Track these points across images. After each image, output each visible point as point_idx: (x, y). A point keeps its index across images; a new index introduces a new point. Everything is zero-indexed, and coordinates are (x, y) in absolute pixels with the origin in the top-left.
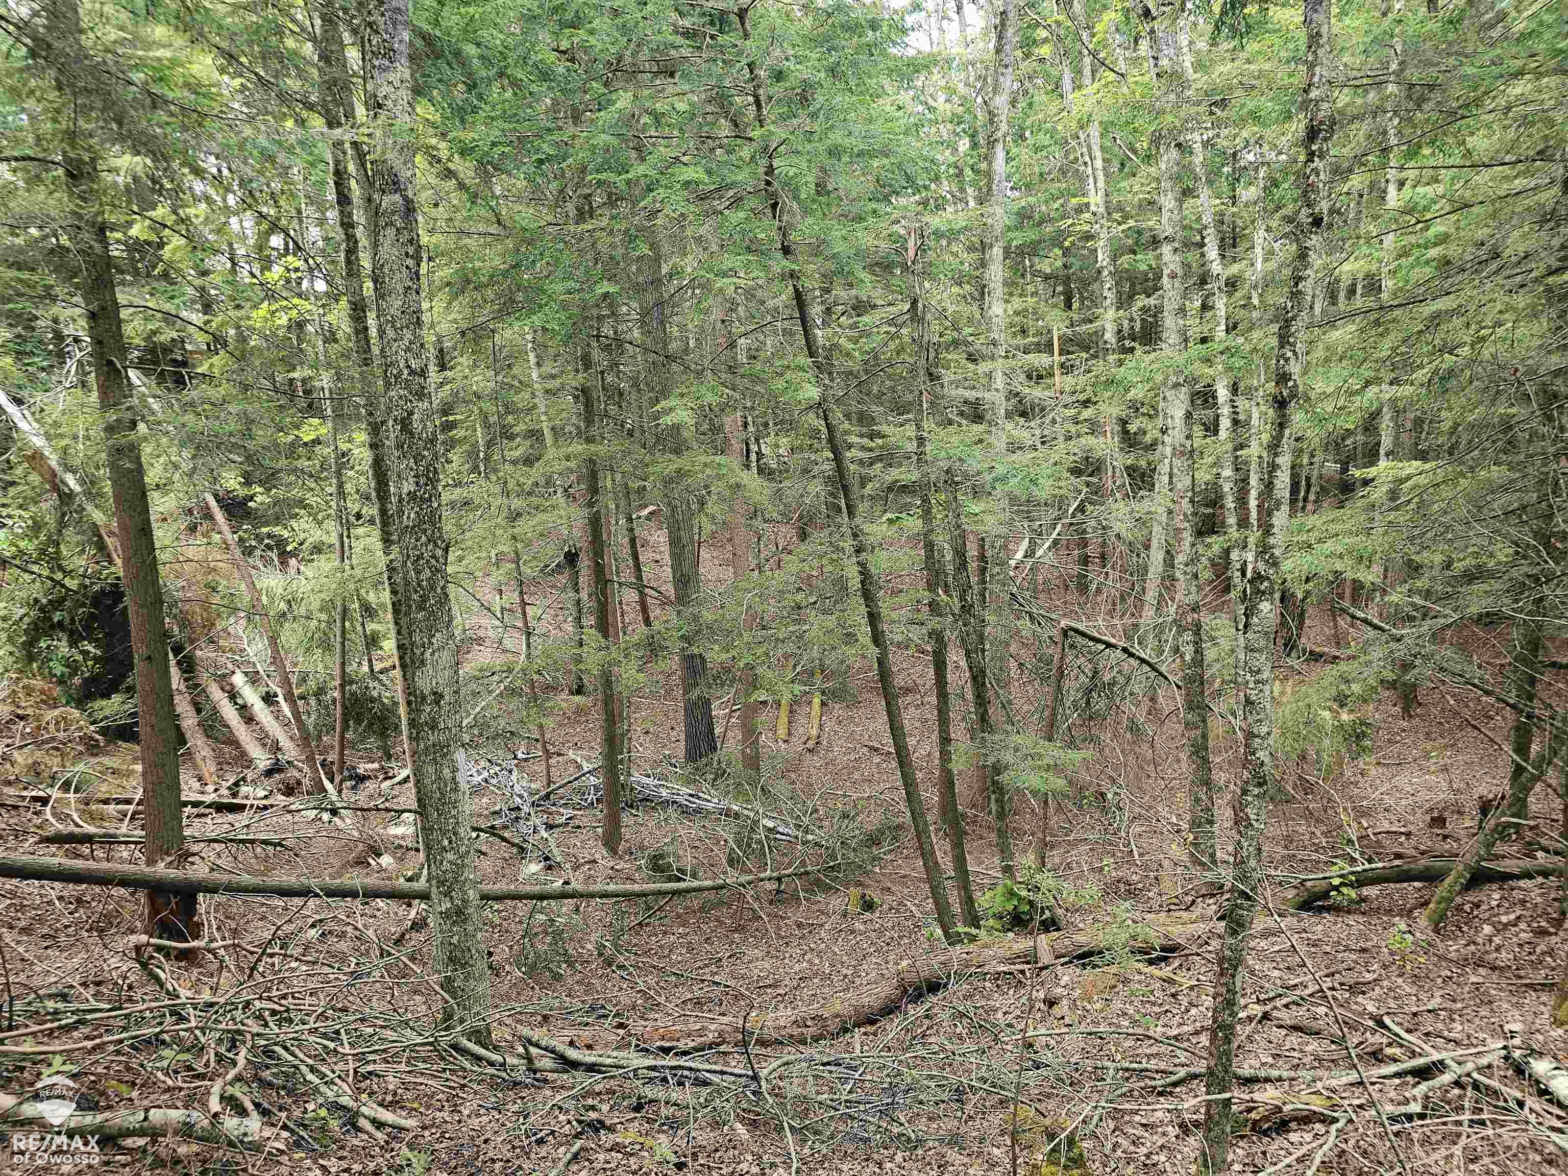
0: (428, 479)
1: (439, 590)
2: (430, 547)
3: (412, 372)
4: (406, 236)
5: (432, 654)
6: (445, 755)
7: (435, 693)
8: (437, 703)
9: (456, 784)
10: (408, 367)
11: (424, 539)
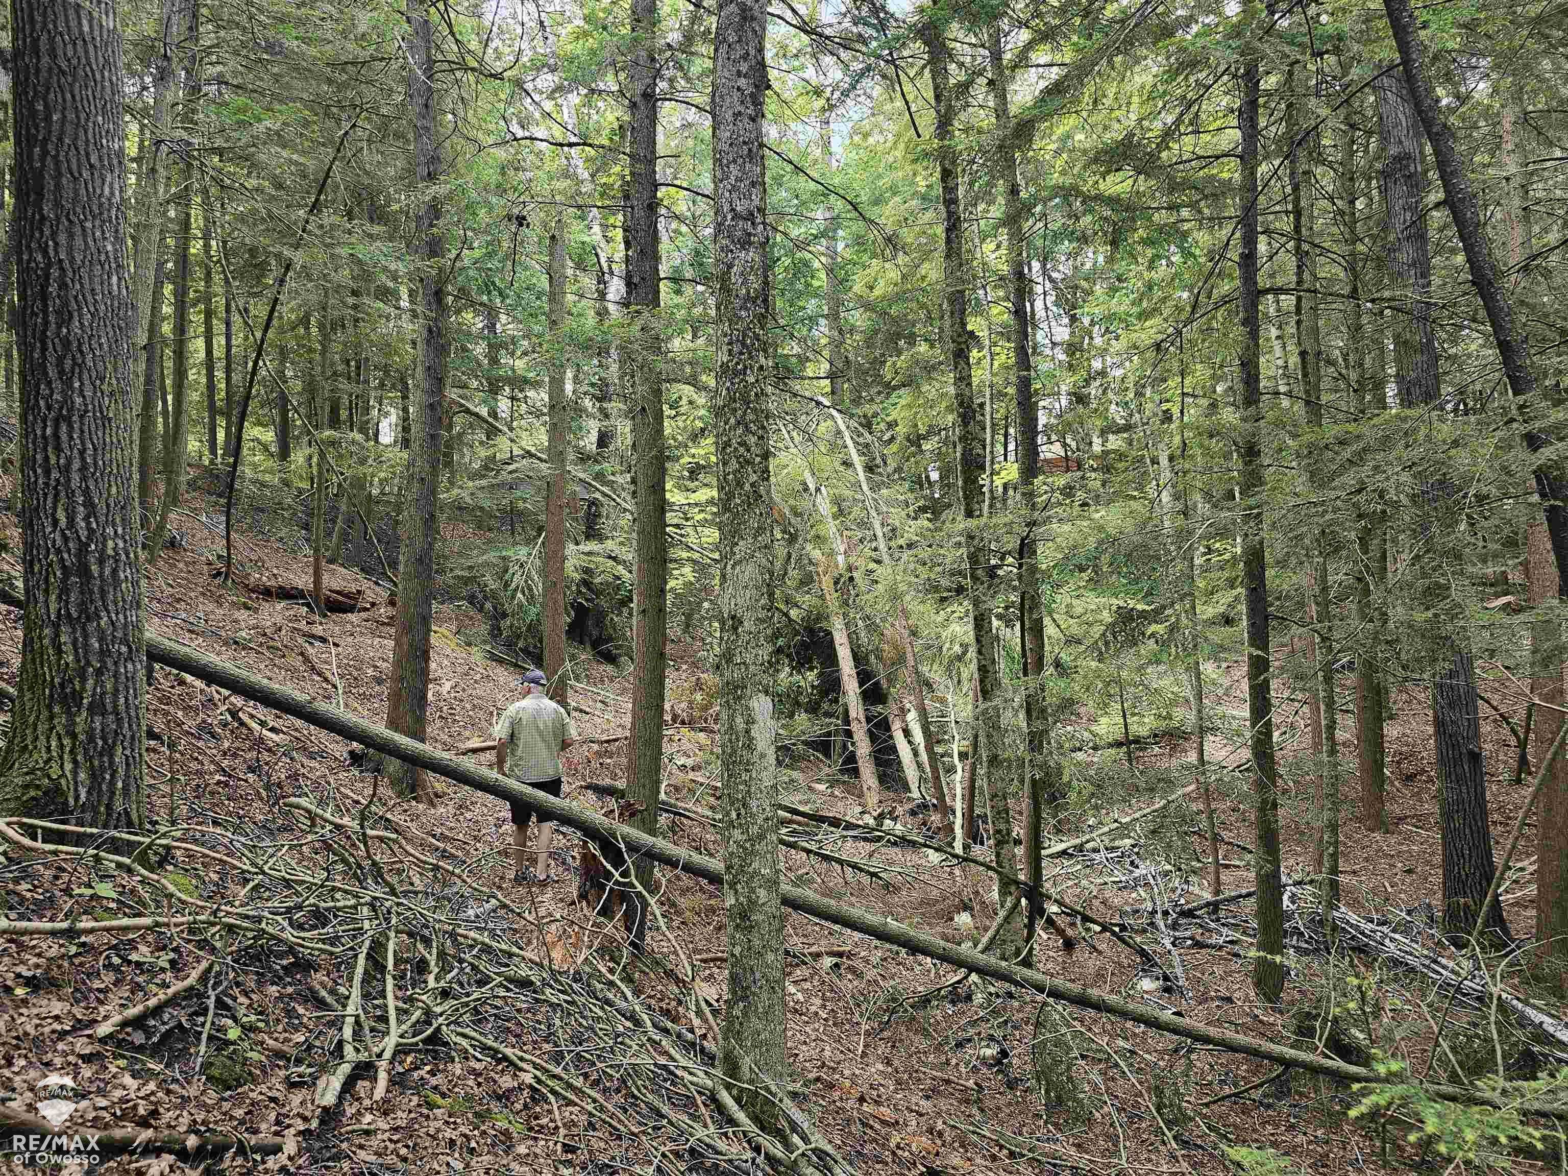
0: (744, 345)
1: (747, 487)
2: (739, 431)
3: (736, 216)
4: (739, 52)
5: (733, 567)
6: (740, 698)
7: (733, 617)
8: (735, 629)
9: (751, 739)
10: (733, 210)
11: (732, 421)
